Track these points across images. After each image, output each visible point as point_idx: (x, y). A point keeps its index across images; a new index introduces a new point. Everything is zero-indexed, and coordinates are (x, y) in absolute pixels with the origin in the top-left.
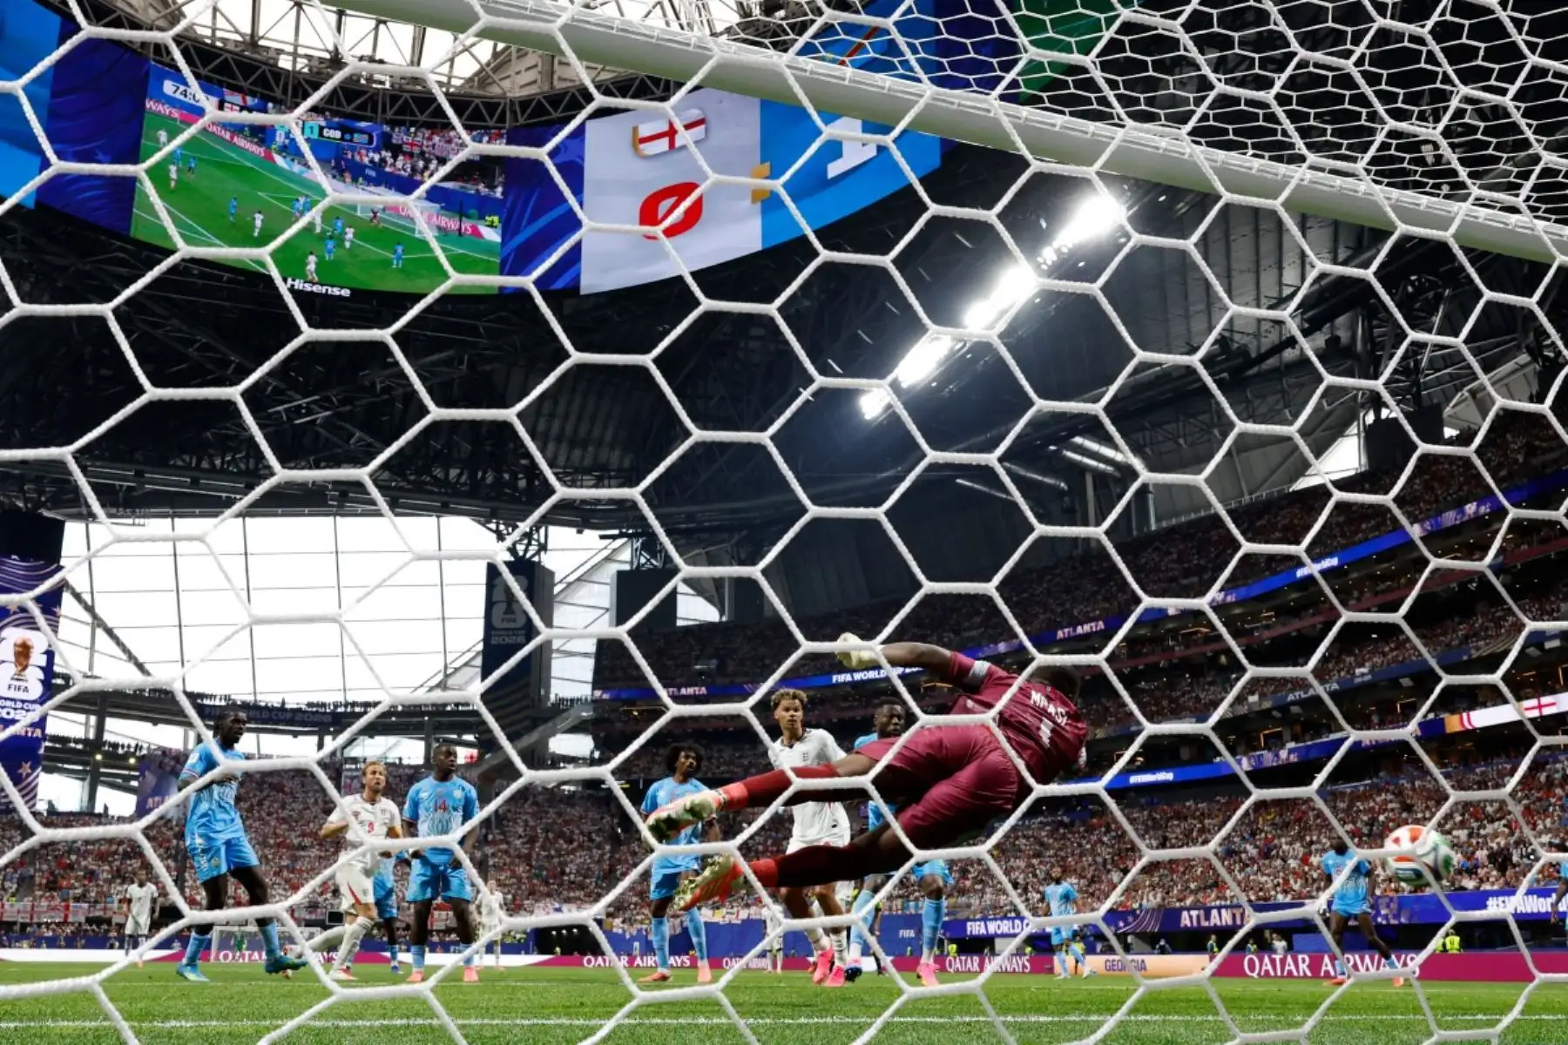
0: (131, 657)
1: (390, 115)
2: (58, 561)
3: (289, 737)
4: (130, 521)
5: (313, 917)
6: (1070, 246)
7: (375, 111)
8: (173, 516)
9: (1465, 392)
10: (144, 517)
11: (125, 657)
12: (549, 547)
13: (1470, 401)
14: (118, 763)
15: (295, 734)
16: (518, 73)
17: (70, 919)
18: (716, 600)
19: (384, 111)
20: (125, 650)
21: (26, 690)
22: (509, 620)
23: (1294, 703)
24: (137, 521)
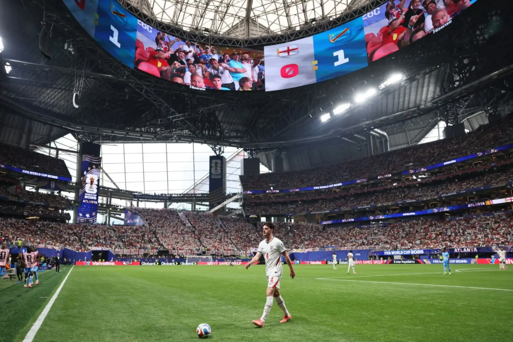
0: (112, 181)
1: (212, 43)
2: (99, 156)
3: (155, 203)
4: (113, 144)
5: (198, 253)
6: (389, 84)
7: (208, 42)
8: (124, 143)
9: (466, 119)
10: (117, 143)
11: (110, 181)
12: (225, 151)
13: (467, 121)
14: (116, 210)
15: (156, 202)
16: (241, 31)
17: (140, 254)
18: (268, 166)
19: (211, 42)
20: (111, 179)
21: (93, 191)
22: (216, 172)
23: (443, 197)
24: (115, 144)
